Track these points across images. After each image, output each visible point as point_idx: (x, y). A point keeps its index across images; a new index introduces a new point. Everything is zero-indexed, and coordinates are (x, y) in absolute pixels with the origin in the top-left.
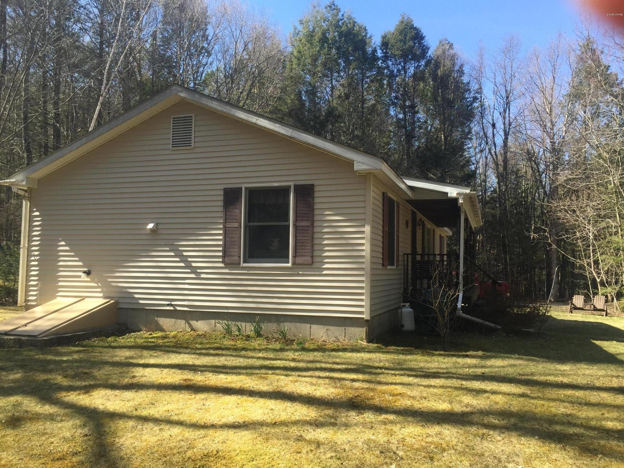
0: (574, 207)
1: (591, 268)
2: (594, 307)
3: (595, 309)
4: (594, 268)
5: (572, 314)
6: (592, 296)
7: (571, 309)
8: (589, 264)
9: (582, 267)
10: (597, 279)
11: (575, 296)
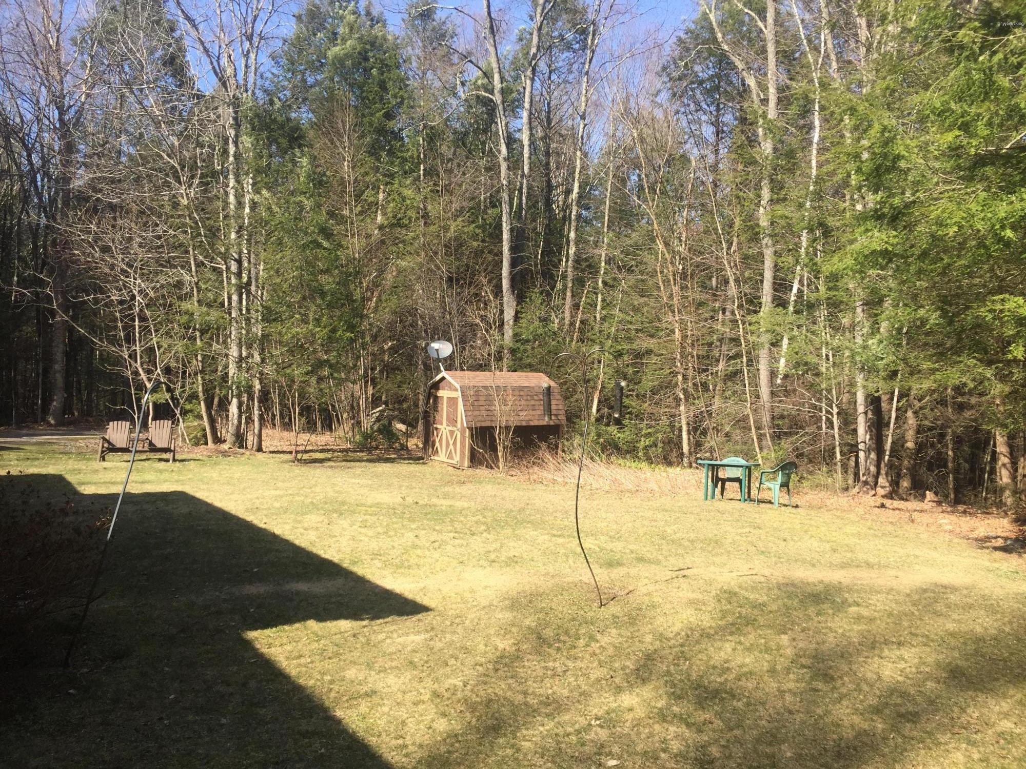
0: (107, 240)
1: (136, 362)
2: (151, 444)
3: (153, 449)
4: (142, 364)
5: (105, 464)
6: (136, 417)
7: (103, 452)
8: (133, 356)
9: (119, 361)
10: (147, 383)
11: (111, 423)
